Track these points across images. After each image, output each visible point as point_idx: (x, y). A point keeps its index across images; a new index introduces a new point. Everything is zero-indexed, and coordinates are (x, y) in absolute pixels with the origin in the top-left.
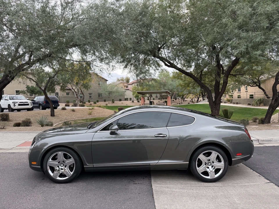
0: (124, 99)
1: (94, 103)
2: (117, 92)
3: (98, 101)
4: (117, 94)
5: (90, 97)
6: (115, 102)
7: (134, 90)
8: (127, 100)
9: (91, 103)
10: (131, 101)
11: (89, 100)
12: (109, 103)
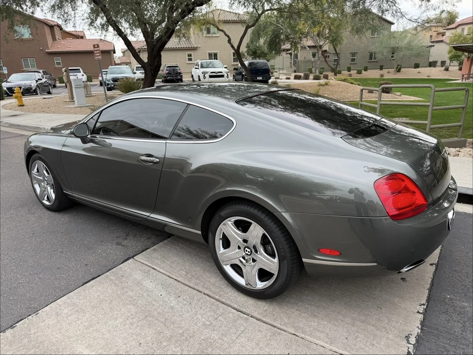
0: (427, 64)
1: (357, 73)
2: (409, 47)
3: (366, 69)
4: (407, 53)
5: (353, 60)
6: (402, 70)
7: (455, 41)
8: (435, 66)
9: (352, 72)
10: (443, 68)
11: (350, 66)
12: (388, 72)
